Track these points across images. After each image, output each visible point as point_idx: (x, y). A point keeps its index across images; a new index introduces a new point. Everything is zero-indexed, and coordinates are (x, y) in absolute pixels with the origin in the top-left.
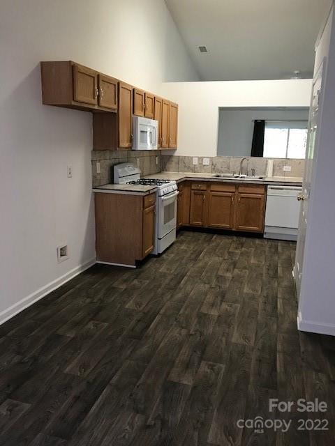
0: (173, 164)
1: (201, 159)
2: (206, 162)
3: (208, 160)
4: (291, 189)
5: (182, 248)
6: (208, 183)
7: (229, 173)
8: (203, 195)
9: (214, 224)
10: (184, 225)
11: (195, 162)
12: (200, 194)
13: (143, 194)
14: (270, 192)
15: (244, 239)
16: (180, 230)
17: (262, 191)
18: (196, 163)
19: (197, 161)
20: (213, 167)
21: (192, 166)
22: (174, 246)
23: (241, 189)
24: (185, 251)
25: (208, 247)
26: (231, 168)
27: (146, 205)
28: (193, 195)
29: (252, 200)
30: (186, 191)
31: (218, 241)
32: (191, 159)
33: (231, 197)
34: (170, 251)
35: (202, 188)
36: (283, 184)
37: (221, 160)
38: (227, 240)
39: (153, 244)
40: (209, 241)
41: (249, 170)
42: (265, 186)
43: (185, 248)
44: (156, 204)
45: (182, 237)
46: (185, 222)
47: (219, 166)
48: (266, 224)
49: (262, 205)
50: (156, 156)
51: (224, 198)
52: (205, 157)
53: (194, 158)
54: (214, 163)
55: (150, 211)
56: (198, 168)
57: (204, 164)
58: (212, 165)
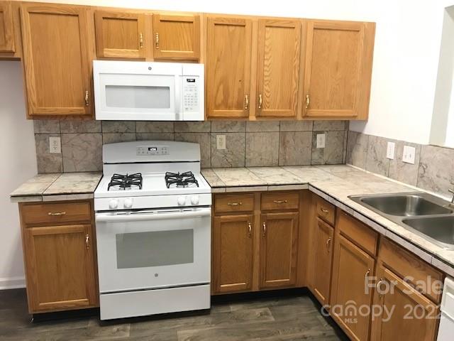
0: (361, 150)
1: (400, 145)
2: (409, 156)
3: (413, 151)
11: (391, 152)
18: (392, 156)
19: (393, 151)
20: (421, 171)
21: (384, 162)
30: (313, 212)
32: (384, 144)
35: (328, 218)
47: (432, 172)
52: (407, 144)
53: (389, 143)
54: (424, 162)
55: (63, 234)
56: (395, 168)
57: (404, 160)
58: (420, 164)
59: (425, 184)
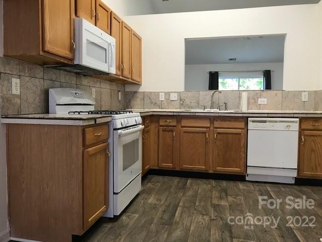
0: (139, 100)
1: (168, 94)
2: (174, 97)
3: (176, 95)
4: (276, 122)
5: (150, 201)
6: (178, 117)
7: (199, 108)
8: (172, 131)
9: (187, 166)
10: (151, 168)
11: (162, 97)
12: (168, 131)
13: (81, 123)
14: (251, 125)
15: (224, 184)
16: (147, 175)
17: (242, 125)
18: (163, 99)
19: (163, 97)
20: (182, 102)
21: (158, 103)
22: (140, 199)
23: (217, 124)
24: (154, 207)
25: (184, 198)
26: (201, 103)
27: (87, 143)
28: (161, 132)
29: (230, 136)
30: (153, 127)
31: (195, 187)
32: (157, 94)
33: (205, 133)
34: (132, 209)
35: (171, 124)
36: (266, 115)
37: (190, 94)
38: (205, 186)
39: (106, 202)
40: (184, 187)
41: (222, 104)
42: (245, 119)
43: (155, 202)
44: (110, 141)
45: (149, 185)
46: (153, 165)
47: (187, 101)
48: (248, 165)
49: (243, 142)
50: (119, 91)
51: (197, 135)
52: (172, 92)
53: (160, 94)
54: (182, 98)
55: (98, 152)
56: (166, 104)
57: (171, 99)
58: (181, 100)
59: (184, 107)
